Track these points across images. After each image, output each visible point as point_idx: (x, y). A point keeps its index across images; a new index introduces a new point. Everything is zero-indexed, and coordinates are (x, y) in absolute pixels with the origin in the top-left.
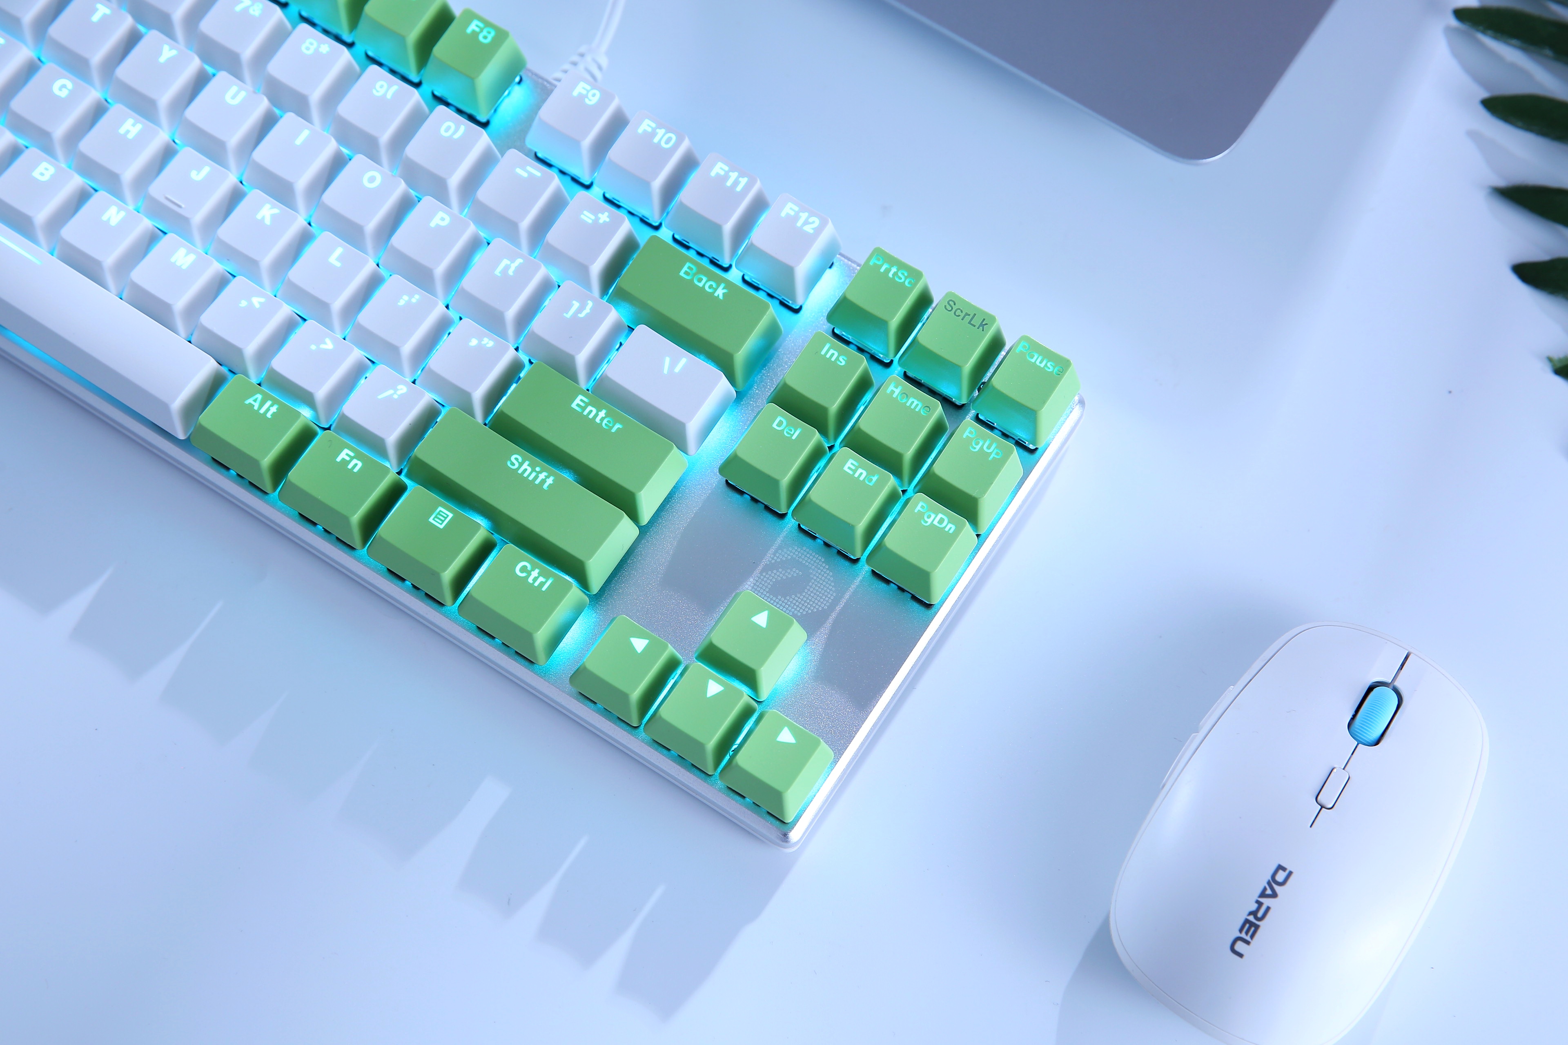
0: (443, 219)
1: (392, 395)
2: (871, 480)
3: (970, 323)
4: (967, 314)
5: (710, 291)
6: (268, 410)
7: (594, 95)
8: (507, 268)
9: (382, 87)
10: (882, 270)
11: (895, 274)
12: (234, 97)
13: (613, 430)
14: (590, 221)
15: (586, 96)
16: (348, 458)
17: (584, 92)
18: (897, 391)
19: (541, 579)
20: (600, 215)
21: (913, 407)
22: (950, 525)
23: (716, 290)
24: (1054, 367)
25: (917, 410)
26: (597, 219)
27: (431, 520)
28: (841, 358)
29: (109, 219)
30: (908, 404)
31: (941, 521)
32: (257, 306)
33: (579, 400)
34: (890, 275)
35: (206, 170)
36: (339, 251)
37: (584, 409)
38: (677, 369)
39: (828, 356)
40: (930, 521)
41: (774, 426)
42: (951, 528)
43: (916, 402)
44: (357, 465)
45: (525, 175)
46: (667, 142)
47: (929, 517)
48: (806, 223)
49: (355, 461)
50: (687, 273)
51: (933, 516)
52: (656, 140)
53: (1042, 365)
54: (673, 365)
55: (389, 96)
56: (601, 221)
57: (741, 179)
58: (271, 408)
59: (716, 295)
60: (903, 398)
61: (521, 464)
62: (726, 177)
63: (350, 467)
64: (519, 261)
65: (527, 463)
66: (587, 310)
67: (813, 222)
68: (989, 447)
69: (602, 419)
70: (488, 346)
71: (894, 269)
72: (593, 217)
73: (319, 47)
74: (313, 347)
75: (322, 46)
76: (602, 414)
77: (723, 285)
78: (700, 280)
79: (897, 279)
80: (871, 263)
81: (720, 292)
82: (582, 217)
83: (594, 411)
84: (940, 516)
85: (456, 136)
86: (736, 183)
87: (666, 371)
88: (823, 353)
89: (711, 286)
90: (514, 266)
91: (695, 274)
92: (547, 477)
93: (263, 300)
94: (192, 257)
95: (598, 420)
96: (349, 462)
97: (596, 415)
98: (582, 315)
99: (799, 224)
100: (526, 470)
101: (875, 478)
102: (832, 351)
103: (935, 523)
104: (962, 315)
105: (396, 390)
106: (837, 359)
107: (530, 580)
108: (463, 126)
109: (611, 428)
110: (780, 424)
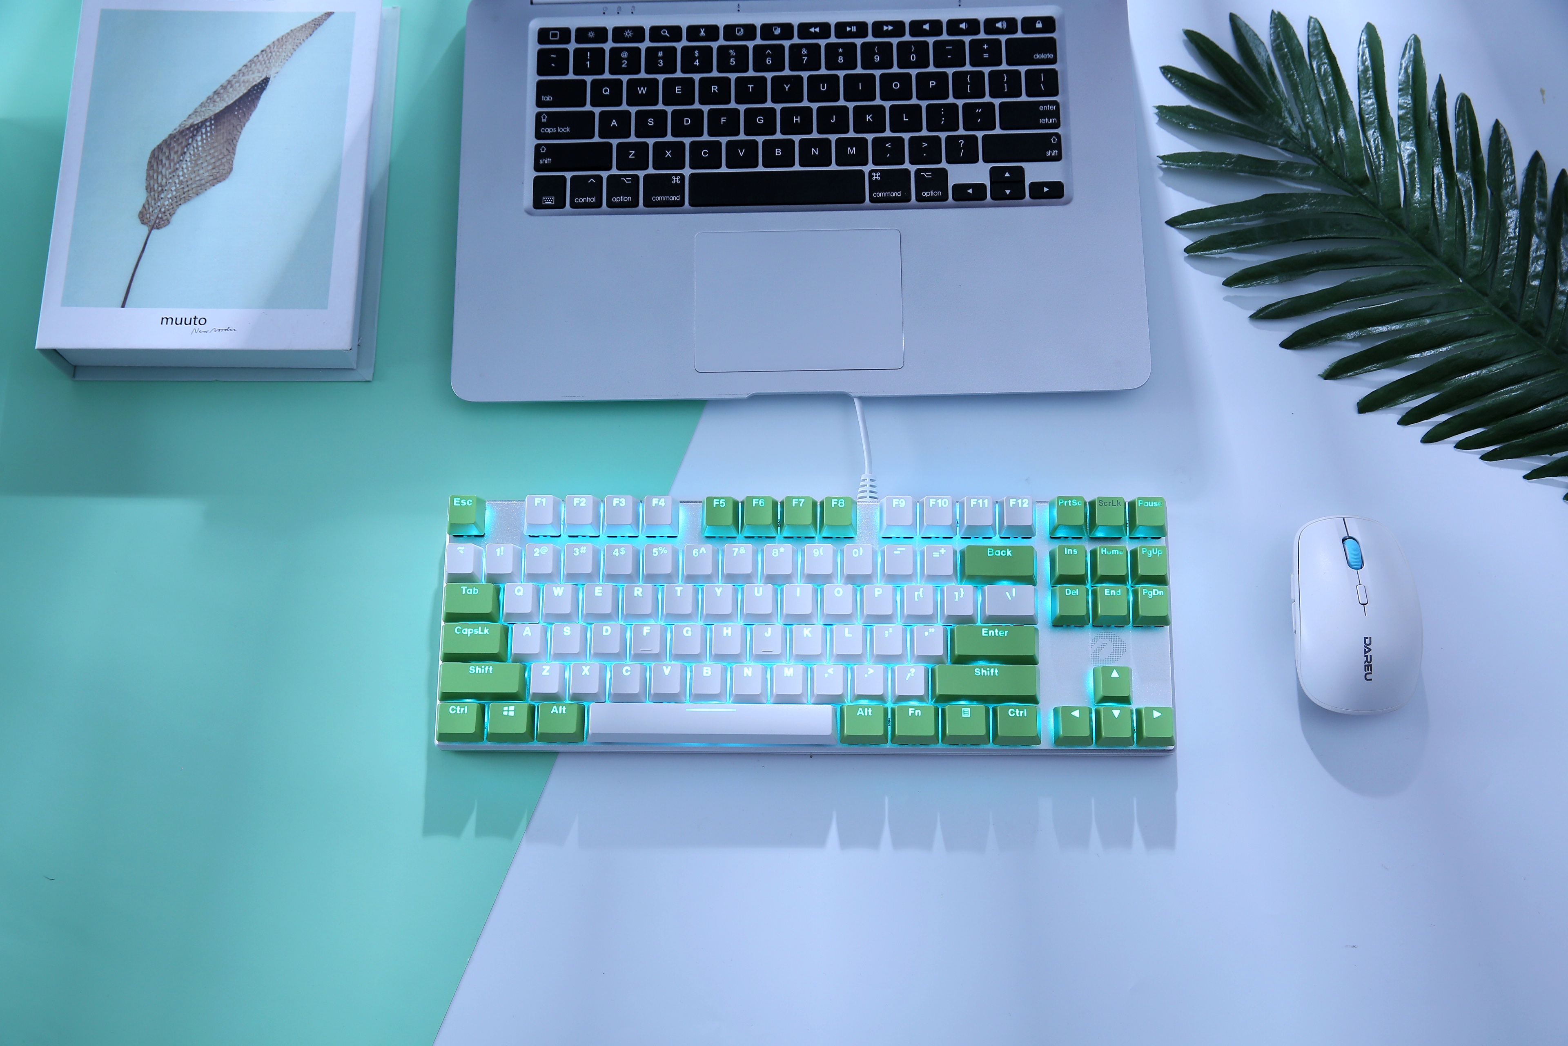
0: (879, 591)
1: (911, 676)
2: (1118, 593)
3: (1113, 505)
4: (1110, 502)
5: (1005, 555)
6: (868, 712)
7: (902, 502)
8: (919, 595)
9: (816, 551)
10: (1065, 505)
11: (1071, 503)
12: (758, 593)
13: (1006, 635)
14: (938, 556)
15: (899, 504)
16: (913, 712)
17: (897, 503)
18: (1105, 551)
19: (1021, 712)
20: (940, 551)
21: (1115, 554)
22: (1160, 592)
23: (1006, 553)
24: (1158, 503)
25: (1118, 554)
26: (940, 553)
27: (963, 716)
28: (1074, 551)
29: (747, 675)
30: (1113, 554)
31: (1156, 592)
32: (832, 673)
33: (984, 631)
34: (1070, 505)
35: (769, 629)
36: (847, 629)
37: (988, 633)
38: (1014, 595)
39: (1069, 553)
40: (1151, 595)
41: (1067, 594)
42: (1161, 593)
43: (1115, 551)
44: (918, 712)
45: (899, 552)
46: (945, 504)
47: (1150, 593)
48: (1023, 504)
49: (917, 711)
50: (990, 553)
51: (1151, 592)
52: (940, 506)
53: (1152, 505)
54: (1011, 594)
55: (822, 554)
56: (943, 553)
57: (984, 501)
58: (869, 711)
59: (1008, 555)
60: (1109, 553)
61: (981, 672)
62: (978, 504)
63: (916, 715)
64: (921, 589)
65: (982, 669)
66: (962, 593)
67: (1025, 502)
68: (1155, 552)
69: (998, 633)
70: (933, 632)
71: (1070, 501)
72: (938, 553)
73: (779, 551)
74: (866, 676)
75: (780, 549)
76: (997, 631)
77: (1008, 550)
78: (997, 553)
79: (1073, 505)
80: (1060, 505)
81: (1009, 553)
82: (934, 556)
83: (993, 632)
84: (1154, 590)
85: (861, 554)
86: (984, 504)
87: (1010, 599)
88: (1066, 553)
89: (1003, 553)
90: (921, 593)
91: (994, 552)
92: (994, 670)
93: (832, 669)
94: (791, 669)
95: (997, 635)
96: (915, 713)
97: (995, 633)
98: (962, 596)
99: (1020, 506)
100: (984, 673)
101: (1120, 591)
102: (1069, 550)
103: (1154, 594)
104: (1108, 504)
105: (911, 672)
106: (1073, 552)
107: (1018, 715)
108: (861, 549)
109: (1004, 634)
110: (1068, 592)
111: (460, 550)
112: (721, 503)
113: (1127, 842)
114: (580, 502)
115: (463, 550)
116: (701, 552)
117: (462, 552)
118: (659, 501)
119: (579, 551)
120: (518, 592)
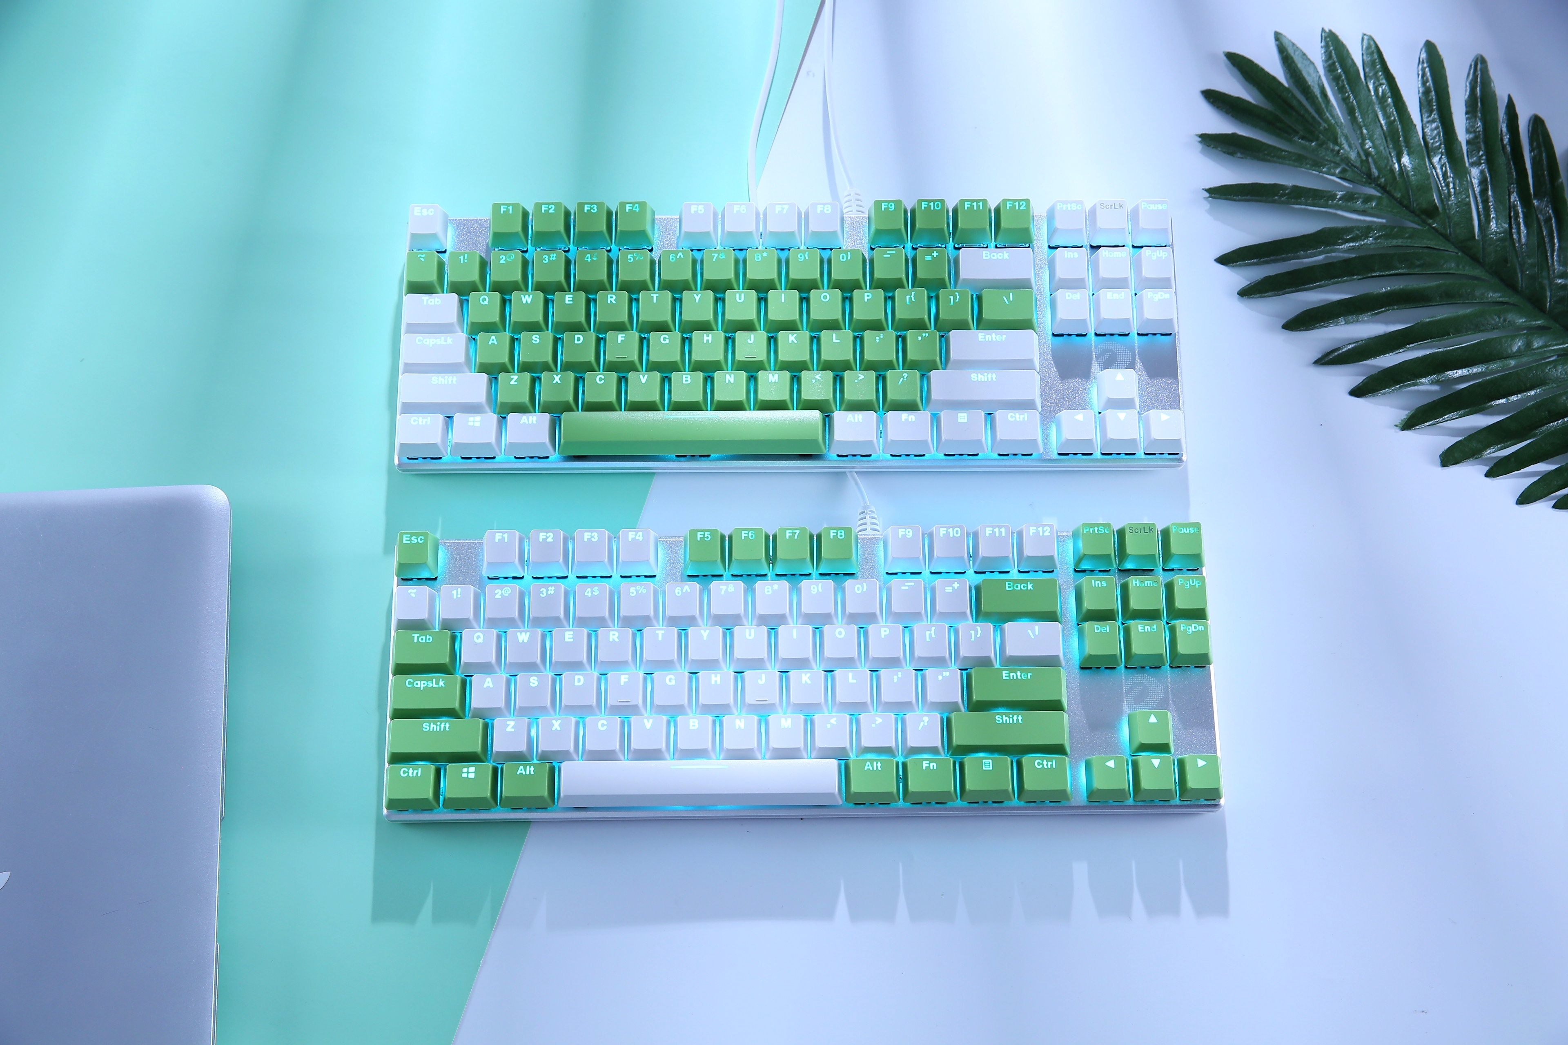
0: (885, 631)
1: (924, 724)
2: (1154, 629)
3: (1144, 532)
4: (1141, 529)
5: (1025, 588)
6: (877, 766)
7: (909, 532)
8: (930, 635)
9: (814, 588)
10: (1091, 532)
11: (1098, 530)
12: (750, 635)
13: (1029, 678)
14: (951, 591)
15: (906, 534)
16: (928, 765)
17: (904, 533)
18: (1137, 582)
19: (1050, 763)
20: (953, 585)
21: (1149, 585)
22: (1200, 627)
23: (1027, 587)
24: (1194, 529)
25: (1152, 585)
26: (953, 588)
27: (984, 769)
28: (1103, 583)
29: (739, 727)
30: (1146, 585)
31: (1195, 628)
32: (835, 723)
33: (1004, 674)
34: (1096, 532)
35: (763, 676)
36: (850, 675)
37: (1009, 676)
38: (1037, 633)
39: (1097, 586)
40: (1190, 630)
41: (1096, 631)
42: (1201, 628)
43: (1149, 582)
44: (933, 765)
45: (907, 588)
46: (957, 533)
47: (1189, 629)
48: (1044, 532)
49: (931, 765)
50: (1009, 587)
51: (1190, 627)
52: (951, 536)
53: (1188, 532)
54: (1034, 632)
55: (820, 590)
56: (956, 588)
57: (1001, 530)
58: (878, 765)
59: (1029, 589)
60: (1142, 584)
61: (1002, 719)
62: (994, 533)
63: (932, 768)
64: (933, 628)
65: (1004, 716)
66: (979, 632)
67: (1047, 530)
68: (1193, 583)
69: (1021, 676)
70: (947, 675)
71: (1096, 529)
72: (951, 588)
73: (772, 588)
74: (874, 725)
75: (774, 586)
76: (1019, 673)
77: (1029, 583)
78: (1017, 587)
79: (1100, 532)
80: (1085, 532)
81: (1030, 587)
82: (946, 591)
83: (1014, 674)
84: (1193, 625)
85: (865, 590)
86: (1000, 533)
87: (1033, 637)
88: (1094, 586)
89: (1024, 587)
90: (933, 632)
91: (1013, 586)
92: (1018, 717)
93: (835, 719)
94: (789, 720)
95: (1019, 677)
97: (1017, 676)
98: (979, 635)
99: (1041, 534)
100: (1006, 721)
101: (1155, 627)
102: (1097, 582)
103: (1194, 630)
104: (1138, 531)
105: (924, 721)
106: (1101, 584)
107: (1046, 767)
108: (864, 584)
109: (1028, 677)
110: (1098, 629)
111: (411, 593)
112: (706, 536)
113: (1174, 909)
114: (547, 538)
115: (414, 593)
116: (684, 591)
117: (413, 595)
118: (636, 535)
119: (547, 592)
120: (477, 639)
